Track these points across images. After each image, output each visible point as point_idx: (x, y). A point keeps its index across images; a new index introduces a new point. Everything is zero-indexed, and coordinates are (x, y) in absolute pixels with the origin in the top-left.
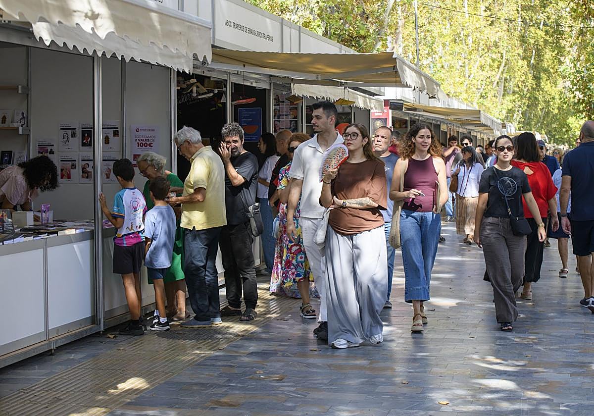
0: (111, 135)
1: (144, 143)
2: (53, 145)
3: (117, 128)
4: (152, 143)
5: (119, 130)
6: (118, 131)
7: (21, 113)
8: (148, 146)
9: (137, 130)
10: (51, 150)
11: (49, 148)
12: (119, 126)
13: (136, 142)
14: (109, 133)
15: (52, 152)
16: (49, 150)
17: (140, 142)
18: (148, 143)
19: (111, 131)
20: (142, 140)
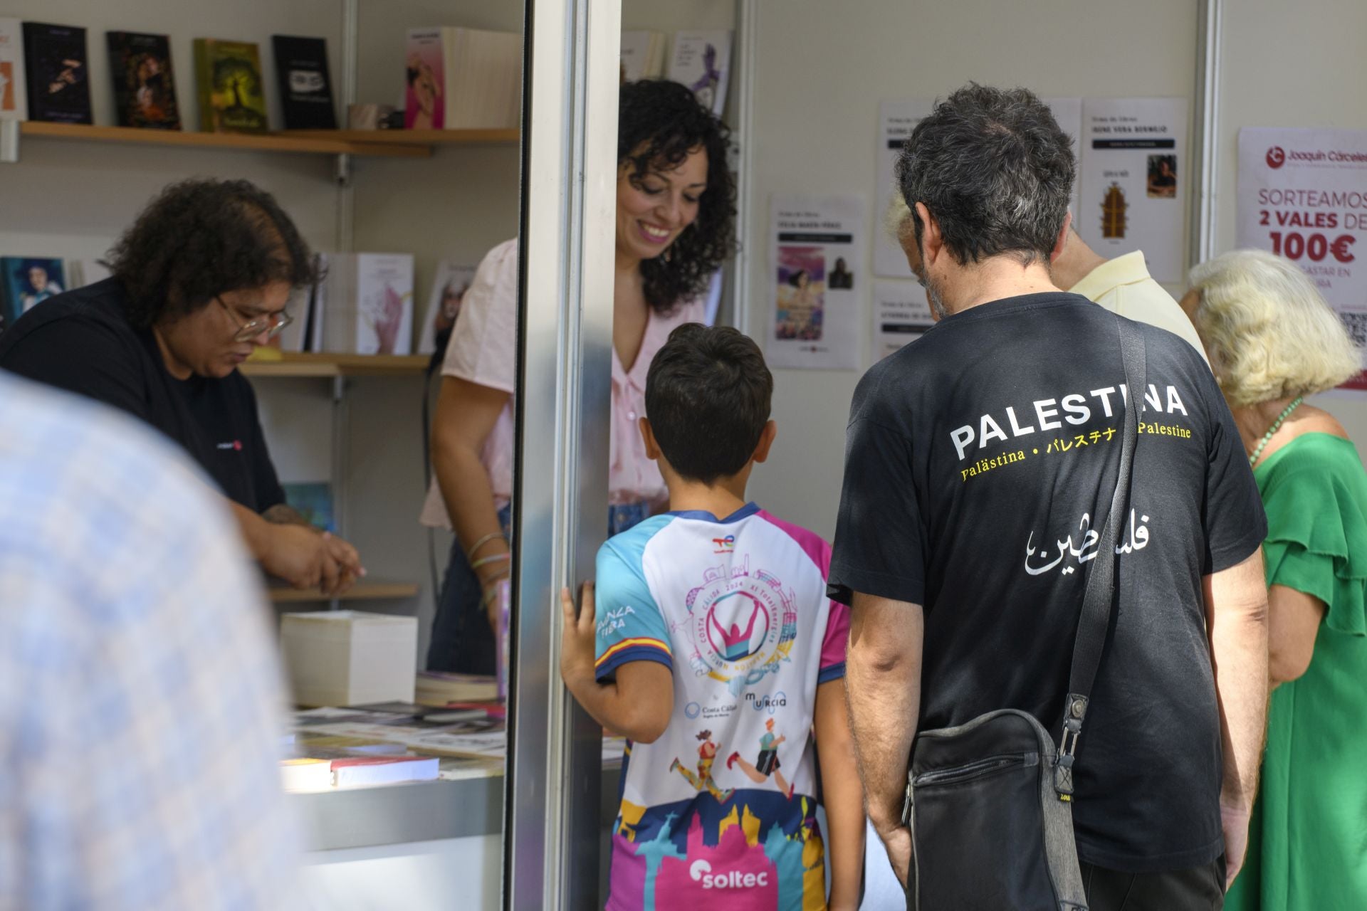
0: (1135, 186)
1: (1306, 233)
2: (846, 239)
3: (1169, 144)
4: (1351, 240)
5: (1179, 152)
6: (1171, 161)
7: (702, 50)
8: (1330, 256)
9: (1275, 159)
10: (840, 264)
11: (830, 254)
12: (1176, 130)
13: (1267, 230)
14: (1124, 174)
15: (842, 279)
16: (830, 267)
17: (1285, 231)
18: (1331, 235)
19: (1136, 164)
20: (1296, 219)
